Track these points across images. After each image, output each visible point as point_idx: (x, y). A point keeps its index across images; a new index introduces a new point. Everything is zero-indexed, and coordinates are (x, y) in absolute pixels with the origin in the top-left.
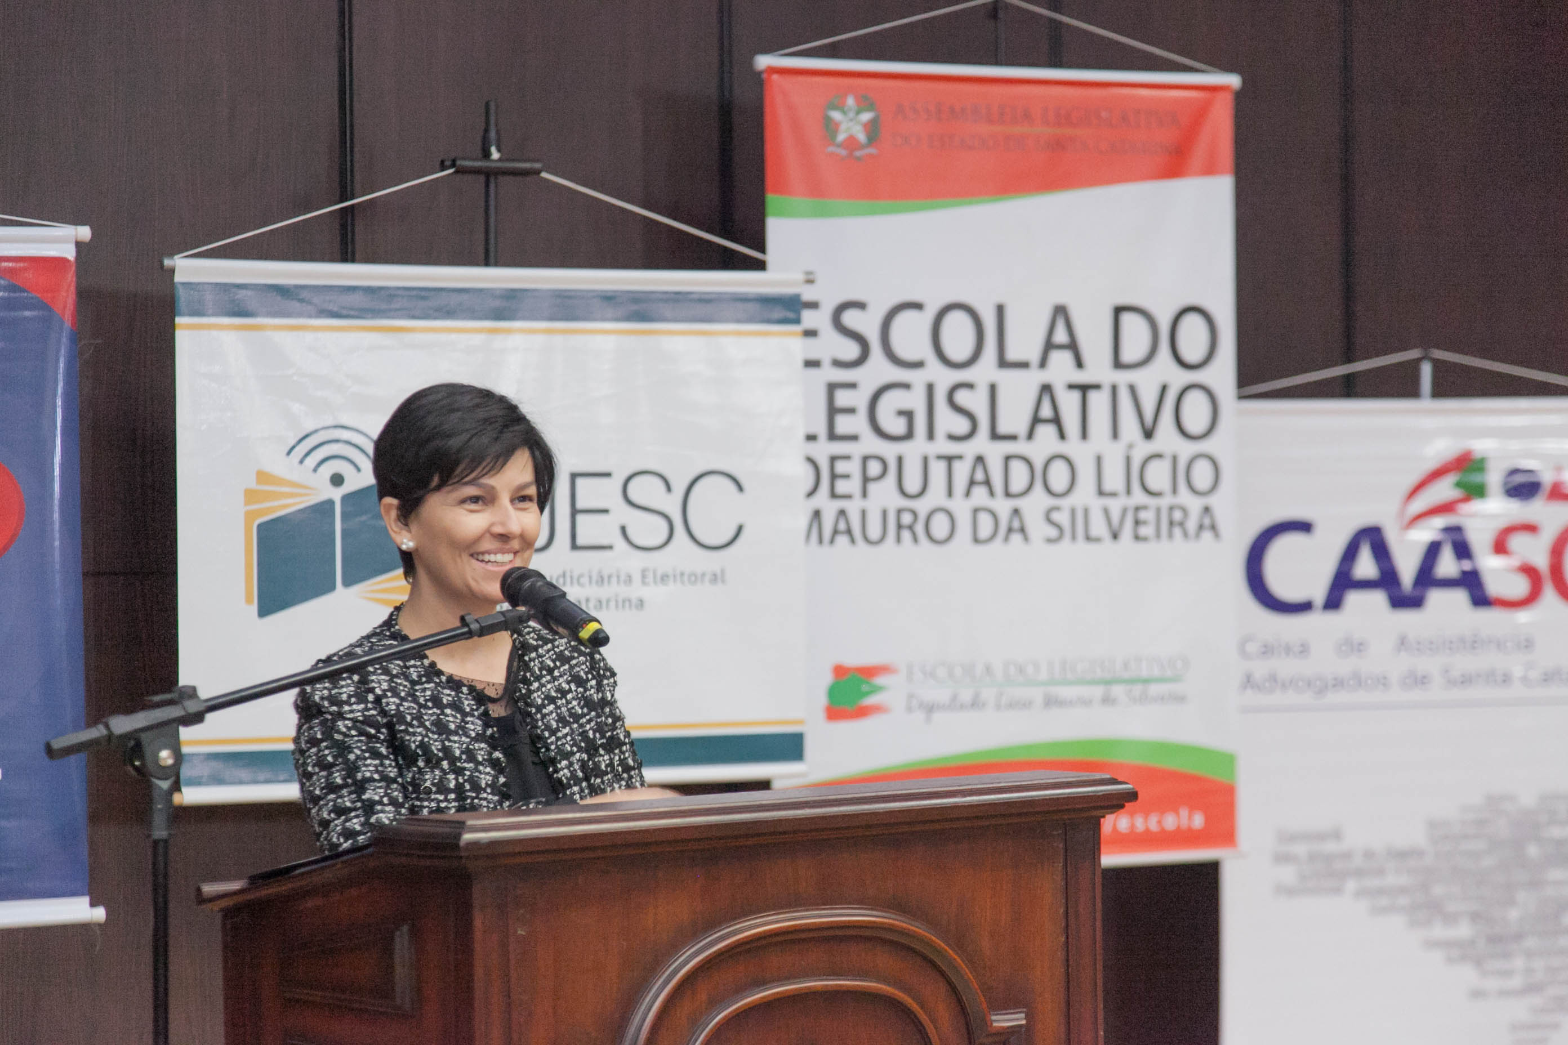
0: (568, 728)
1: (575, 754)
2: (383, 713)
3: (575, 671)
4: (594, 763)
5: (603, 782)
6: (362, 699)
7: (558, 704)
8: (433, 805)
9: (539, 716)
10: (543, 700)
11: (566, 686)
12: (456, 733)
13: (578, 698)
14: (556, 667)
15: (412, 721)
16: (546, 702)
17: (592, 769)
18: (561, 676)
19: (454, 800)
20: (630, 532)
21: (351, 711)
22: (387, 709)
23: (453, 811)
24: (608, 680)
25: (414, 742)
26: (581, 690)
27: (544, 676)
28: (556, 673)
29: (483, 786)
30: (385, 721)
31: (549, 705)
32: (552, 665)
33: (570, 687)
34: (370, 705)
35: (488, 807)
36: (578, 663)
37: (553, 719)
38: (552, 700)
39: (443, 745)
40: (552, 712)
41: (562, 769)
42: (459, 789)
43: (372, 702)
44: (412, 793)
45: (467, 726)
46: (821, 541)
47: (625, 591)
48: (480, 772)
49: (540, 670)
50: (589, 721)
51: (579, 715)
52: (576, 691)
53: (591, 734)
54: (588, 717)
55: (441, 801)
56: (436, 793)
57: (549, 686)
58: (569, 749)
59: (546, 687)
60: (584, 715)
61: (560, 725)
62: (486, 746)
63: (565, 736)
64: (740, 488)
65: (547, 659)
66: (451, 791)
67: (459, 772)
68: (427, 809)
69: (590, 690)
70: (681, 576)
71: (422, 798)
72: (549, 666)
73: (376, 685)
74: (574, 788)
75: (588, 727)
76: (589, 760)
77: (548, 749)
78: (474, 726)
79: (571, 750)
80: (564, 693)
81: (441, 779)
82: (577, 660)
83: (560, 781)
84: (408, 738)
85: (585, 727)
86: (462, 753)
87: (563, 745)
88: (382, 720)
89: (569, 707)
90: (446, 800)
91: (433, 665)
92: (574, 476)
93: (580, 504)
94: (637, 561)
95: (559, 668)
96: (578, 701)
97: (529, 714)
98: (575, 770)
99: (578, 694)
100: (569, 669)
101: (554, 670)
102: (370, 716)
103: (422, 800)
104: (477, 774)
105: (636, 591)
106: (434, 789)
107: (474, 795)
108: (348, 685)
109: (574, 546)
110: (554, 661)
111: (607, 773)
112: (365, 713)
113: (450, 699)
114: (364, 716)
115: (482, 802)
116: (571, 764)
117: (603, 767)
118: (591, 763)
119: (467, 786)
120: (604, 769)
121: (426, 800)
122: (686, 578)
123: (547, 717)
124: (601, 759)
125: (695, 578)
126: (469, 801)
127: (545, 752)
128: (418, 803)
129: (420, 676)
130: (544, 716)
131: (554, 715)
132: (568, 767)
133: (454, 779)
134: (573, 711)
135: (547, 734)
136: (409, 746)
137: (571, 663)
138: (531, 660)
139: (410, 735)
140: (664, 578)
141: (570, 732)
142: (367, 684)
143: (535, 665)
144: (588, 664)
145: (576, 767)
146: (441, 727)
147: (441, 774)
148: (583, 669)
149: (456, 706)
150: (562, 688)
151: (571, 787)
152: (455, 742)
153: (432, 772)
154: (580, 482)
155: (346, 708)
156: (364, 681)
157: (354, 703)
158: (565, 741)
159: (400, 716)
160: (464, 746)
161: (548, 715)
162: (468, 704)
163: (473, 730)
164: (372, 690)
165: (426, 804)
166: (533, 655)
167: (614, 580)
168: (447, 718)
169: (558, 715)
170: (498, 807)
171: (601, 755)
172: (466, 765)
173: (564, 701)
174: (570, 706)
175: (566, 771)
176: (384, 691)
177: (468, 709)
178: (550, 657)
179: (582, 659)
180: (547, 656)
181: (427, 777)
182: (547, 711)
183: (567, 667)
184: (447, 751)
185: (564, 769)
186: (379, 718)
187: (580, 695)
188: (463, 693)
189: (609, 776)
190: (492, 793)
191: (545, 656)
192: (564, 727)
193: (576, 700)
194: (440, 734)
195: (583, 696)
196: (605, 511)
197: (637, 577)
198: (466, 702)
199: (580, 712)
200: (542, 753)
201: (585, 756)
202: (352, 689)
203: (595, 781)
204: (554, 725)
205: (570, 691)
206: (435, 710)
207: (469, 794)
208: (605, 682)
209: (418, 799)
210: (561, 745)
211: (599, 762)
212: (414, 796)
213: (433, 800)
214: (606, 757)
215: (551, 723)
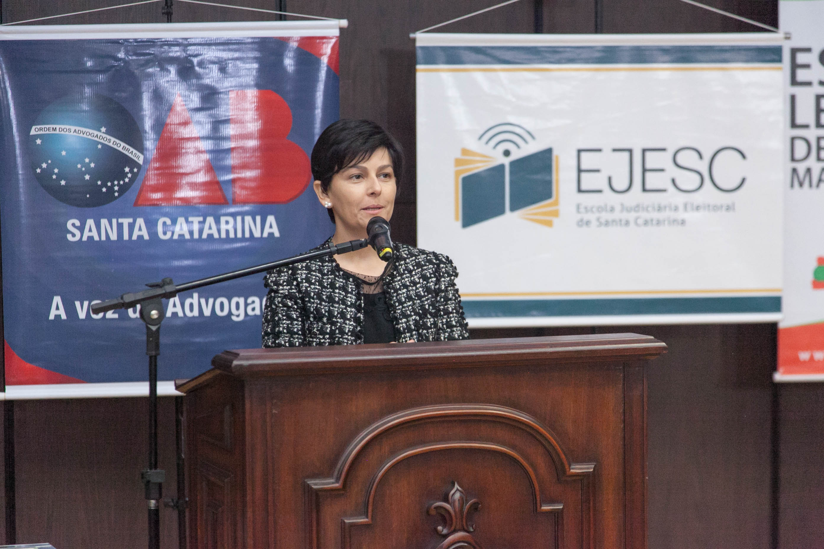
0: (411, 302)
1: (412, 316)
2: (300, 292)
3: (424, 272)
4: (423, 322)
5: (428, 333)
6: (289, 283)
7: (409, 289)
8: (318, 340)
9: (395, 294)
10: (400, 286)
11: (417, 280)
12: (338, 303)
13: (423, 287)
14: (414, 270)
15: (314, 295)
16: (402, 287)
17: (422, 325)
18: (416, 275)
19: (328, 338)
20: (678, 182)
21: (282, 289)
22: (302, 289)
23: (327, 344)
24: (445, 278)
25: (313, 307)
26: (425, 282)
27: (406, 274)
28: (414, 273)
29: (347, 331)
30: (300, 296)
31: (403, 289)
32: (412, 268)
33: (420, 281)
34: (293, 287)
35: (347, 343)
36: (427, 268)
37: (404, 297)
38: (405, 286)
39: (329, 309)
40: (404, 293)
41: (402, 323)
42: (332, 334)
43: (295, 286)
44: (308, 334)
45: (347, 299)
46: (811, 185)
47: (673, 215)
48: (346, 324)
49: (404, 270)
50: (427, 300)
51: (422, 296)
52: (422, 283)
53: (427, 307)
54: (427, 297)
55: (321, 339)
56: (319, 335)
57: (406, 279)
58: (409, 313)
59: (404, 279)
60: (425, 296)
61: (407, 300)
62: (355, 310)
63: (408, 307)
64: (744, 156)
65: (410, 265)
66: (327, 334)
67: (333, 324)
68: (315, 343)
69: (430, 283)
70: (707, 207)
71: (313, 337)
72: (410, 269)
73: (299, 276)
74: (407, 334)
75: (426, 302)
76: (420, 320)
77: (395, 312)
78: (351, 299)
79: (410, 314)
80: (415, 283)
81: (322, 327)
82: (427, 267)
83: (398, 330)
84: (309, 305)
85: (424, 302)
86: (338, 313)
87: (406, 310)
88: (299, 295)
89: (416, 291)
90: (324, 338)
91: (338, 265)
92: (644, 151)
93: (648, 166)
94: (680, 199)
95: (415, 270)
96: (423, 288)
97: (389, 293)
98: (410, 325)
99: (423, 285)
100: (421, 271)
101: (413, 271)
102: (292, 293)
103: (313, 338)
104: (344, 325)
105: (681, 215)
106: (318, 333)
107: (340, 336)
108: (285, 276)
109: (644, 190)
110: (413, 266)
111: (431, 328)
112: (290, 291)
113: (342, 284)
114: (288, 292)
115: (344, 340)
116: (408, 321)
117: (429, 324)
118: (421, 321)
119: (337, 331)
120: (429, 326)
121: (315, 338)
122: (711, 208)
123: (400, 296)
124: (428, 320)
125: (716, 208)
126: (337, 339)
127: (393, 313)
128: (311, 339)
129: (328, 271)
130: (398, 295)
131: (405, 295)
132: (406, 323)
133: (329, 327)
134: (419, 294)
135: (397, 304)
136: (309, 309)
137: (423, 268)
138: (399, 265)
139: (310, 303)
140: (698, 208)
141: (412, 304)
142: (295, 275)
143: (401, 268)
144: (434, 269)
145: (411, 323)
146: (331, 300)
147: (322, 324)
148: (429, 272)
149: (344, 288)
150: (416, 281)
151: (405, 333)
152: (336, 307)
153: (317, 323)
154: (648, 154)
155: (281, 287)
156: (294, 274)
157: (285, 285)
158: (407, 309)
159: (307, 293)
160: (341, 310)
161: (401, 294)
162: (351, 287)
163: (350, 301)
164: (296, 279)
165: (315, 340)
166: (403, 262)
167: (667, 209)
168: (335, 295)
169: (407, 294)
170: (354, 343)
171: (428, 318)
172: (339, 320)
173: (414, 288)
174: (418, 291)
175: (404, 324)
176: (302, 279)
177: (350, 290)
178: (412, 264)
179: (431, 266)
180: (411, 263)
181: (315, 326)
182: (401, 292)
183: (420, 270)
184: (330, 312)
185: (403, 323)
186: (297, 294)
187: (424, 286)
188: (350, 281)
189: (433, 330)
190: (351, 336)
191: (409, 263)
192: (409, 302)
193: (422, 288)
194: (329, 303)
195: (425, 286)
196: (662, 170)
197: (681, 208)
198: (350, 286)
199: (423, 294)
200: (391, 313)
201: (418, 318)
202: (286, 278)
203: (422, 331)
204: (403, 300)
205: (419, 283)
206: (330, 290)
207: (338, 335)
208: (443, 279)
209: (311, 337)
210: (405, 311)
211: (427, 321)
212: (309, 336)
213: (318, 338)
214: (432, 320)
215: (402, 299)
